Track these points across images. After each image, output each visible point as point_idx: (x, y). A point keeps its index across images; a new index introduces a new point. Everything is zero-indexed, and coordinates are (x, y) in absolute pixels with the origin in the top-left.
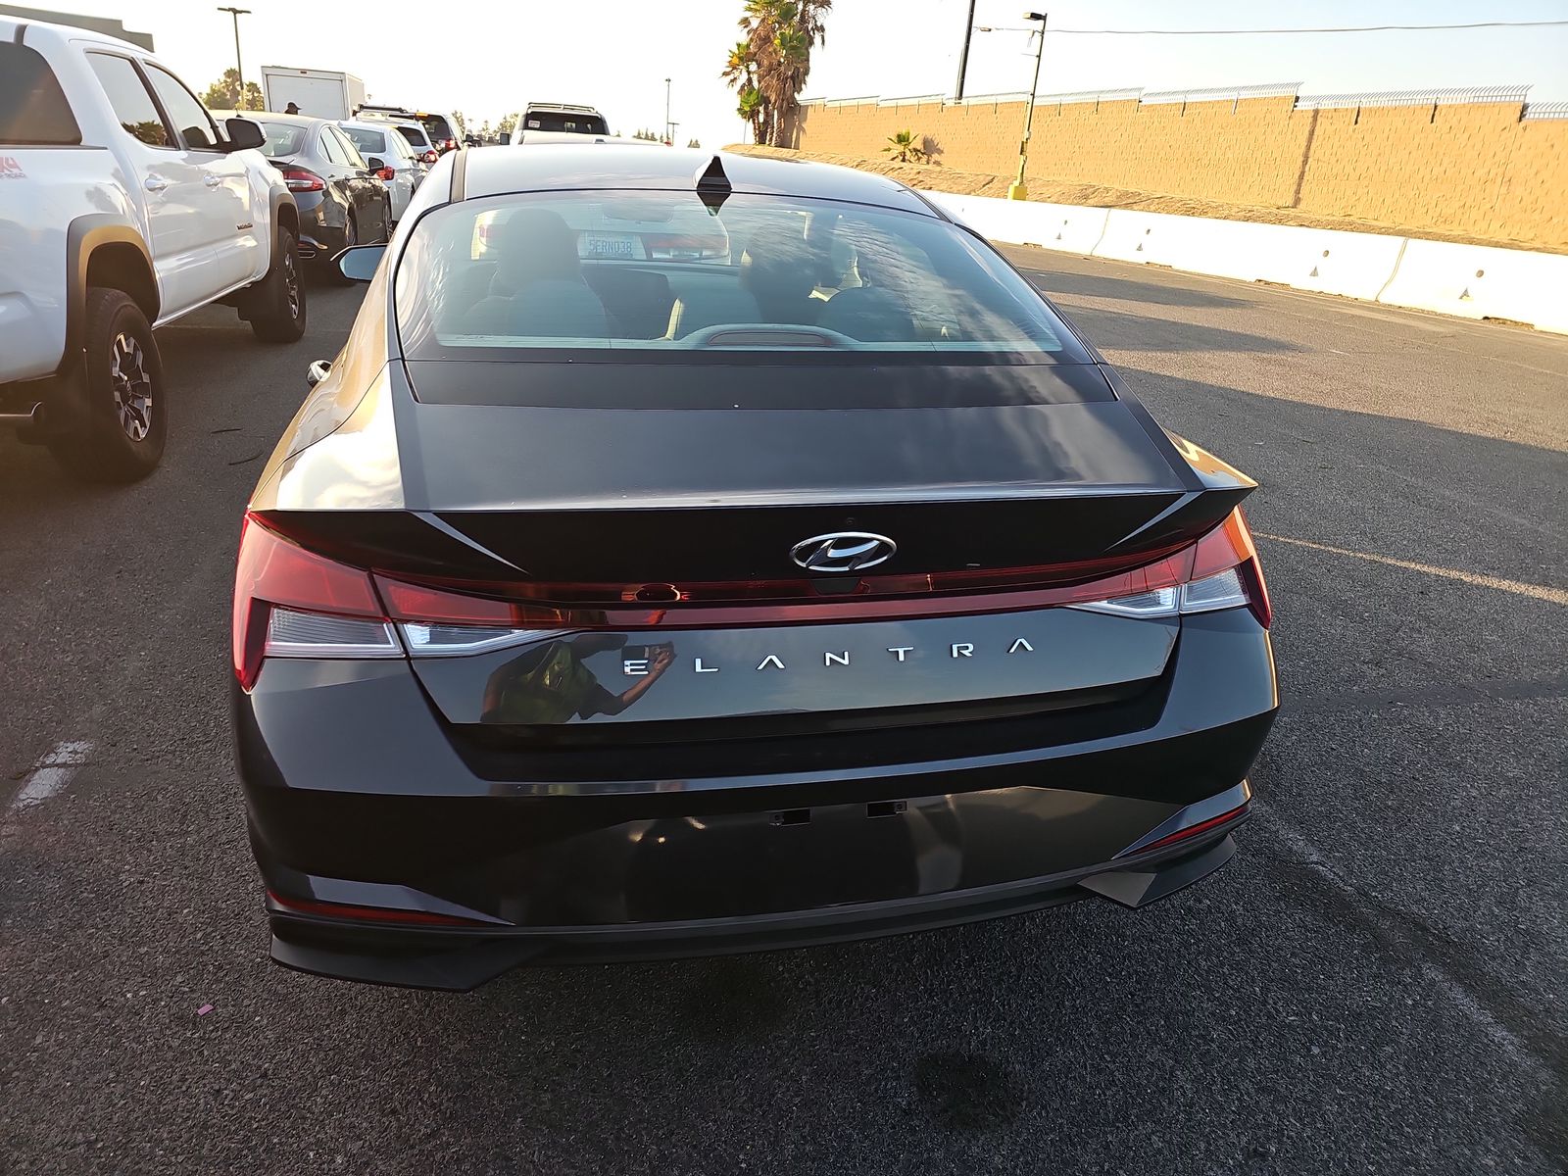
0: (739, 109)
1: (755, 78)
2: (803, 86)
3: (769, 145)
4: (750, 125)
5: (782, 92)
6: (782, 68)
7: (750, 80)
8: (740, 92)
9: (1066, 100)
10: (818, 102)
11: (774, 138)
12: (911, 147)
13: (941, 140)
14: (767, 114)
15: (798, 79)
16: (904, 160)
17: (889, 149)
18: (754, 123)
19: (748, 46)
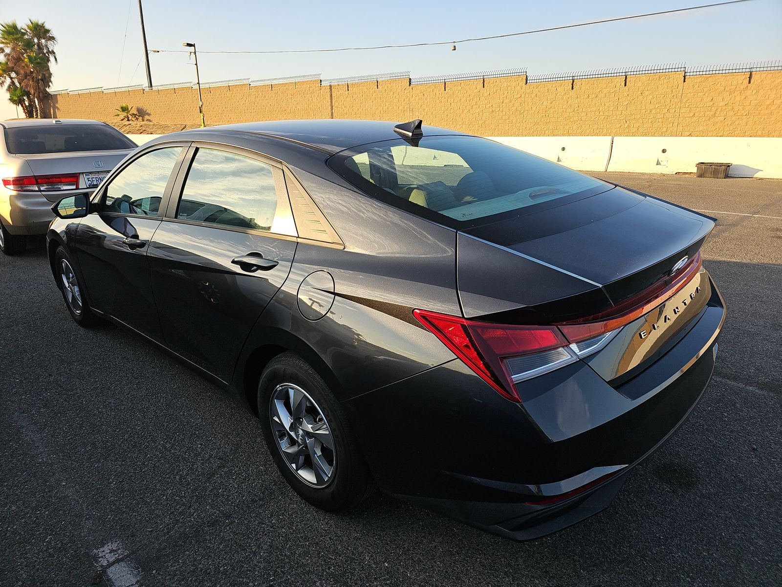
0: (10, 99)
1: (16, 81)
2: (50, 84)
3: (37, 118)
4: (20, 108)
5: (37, 89)
6: (34, 75)
7: (13, 83)
8: (9, 89)
9: (212, 86)
10: (63, 92)
11: (39, 114)
12: (131, 113)
13: (147, 108)
14: (30, 100)
15: (46, 79)
16: (128, 120)
17: (118, 115)
18: (22, 106)
19: (7, 63)
